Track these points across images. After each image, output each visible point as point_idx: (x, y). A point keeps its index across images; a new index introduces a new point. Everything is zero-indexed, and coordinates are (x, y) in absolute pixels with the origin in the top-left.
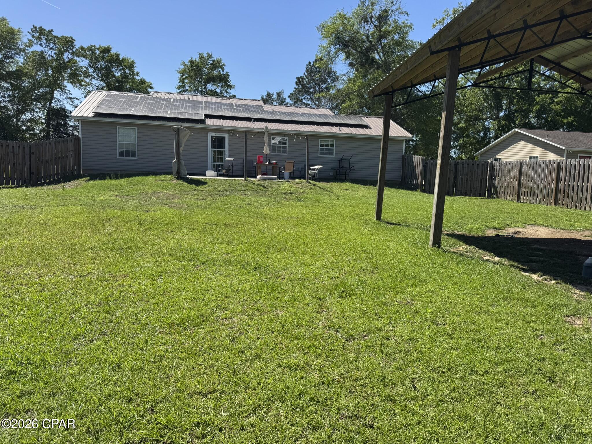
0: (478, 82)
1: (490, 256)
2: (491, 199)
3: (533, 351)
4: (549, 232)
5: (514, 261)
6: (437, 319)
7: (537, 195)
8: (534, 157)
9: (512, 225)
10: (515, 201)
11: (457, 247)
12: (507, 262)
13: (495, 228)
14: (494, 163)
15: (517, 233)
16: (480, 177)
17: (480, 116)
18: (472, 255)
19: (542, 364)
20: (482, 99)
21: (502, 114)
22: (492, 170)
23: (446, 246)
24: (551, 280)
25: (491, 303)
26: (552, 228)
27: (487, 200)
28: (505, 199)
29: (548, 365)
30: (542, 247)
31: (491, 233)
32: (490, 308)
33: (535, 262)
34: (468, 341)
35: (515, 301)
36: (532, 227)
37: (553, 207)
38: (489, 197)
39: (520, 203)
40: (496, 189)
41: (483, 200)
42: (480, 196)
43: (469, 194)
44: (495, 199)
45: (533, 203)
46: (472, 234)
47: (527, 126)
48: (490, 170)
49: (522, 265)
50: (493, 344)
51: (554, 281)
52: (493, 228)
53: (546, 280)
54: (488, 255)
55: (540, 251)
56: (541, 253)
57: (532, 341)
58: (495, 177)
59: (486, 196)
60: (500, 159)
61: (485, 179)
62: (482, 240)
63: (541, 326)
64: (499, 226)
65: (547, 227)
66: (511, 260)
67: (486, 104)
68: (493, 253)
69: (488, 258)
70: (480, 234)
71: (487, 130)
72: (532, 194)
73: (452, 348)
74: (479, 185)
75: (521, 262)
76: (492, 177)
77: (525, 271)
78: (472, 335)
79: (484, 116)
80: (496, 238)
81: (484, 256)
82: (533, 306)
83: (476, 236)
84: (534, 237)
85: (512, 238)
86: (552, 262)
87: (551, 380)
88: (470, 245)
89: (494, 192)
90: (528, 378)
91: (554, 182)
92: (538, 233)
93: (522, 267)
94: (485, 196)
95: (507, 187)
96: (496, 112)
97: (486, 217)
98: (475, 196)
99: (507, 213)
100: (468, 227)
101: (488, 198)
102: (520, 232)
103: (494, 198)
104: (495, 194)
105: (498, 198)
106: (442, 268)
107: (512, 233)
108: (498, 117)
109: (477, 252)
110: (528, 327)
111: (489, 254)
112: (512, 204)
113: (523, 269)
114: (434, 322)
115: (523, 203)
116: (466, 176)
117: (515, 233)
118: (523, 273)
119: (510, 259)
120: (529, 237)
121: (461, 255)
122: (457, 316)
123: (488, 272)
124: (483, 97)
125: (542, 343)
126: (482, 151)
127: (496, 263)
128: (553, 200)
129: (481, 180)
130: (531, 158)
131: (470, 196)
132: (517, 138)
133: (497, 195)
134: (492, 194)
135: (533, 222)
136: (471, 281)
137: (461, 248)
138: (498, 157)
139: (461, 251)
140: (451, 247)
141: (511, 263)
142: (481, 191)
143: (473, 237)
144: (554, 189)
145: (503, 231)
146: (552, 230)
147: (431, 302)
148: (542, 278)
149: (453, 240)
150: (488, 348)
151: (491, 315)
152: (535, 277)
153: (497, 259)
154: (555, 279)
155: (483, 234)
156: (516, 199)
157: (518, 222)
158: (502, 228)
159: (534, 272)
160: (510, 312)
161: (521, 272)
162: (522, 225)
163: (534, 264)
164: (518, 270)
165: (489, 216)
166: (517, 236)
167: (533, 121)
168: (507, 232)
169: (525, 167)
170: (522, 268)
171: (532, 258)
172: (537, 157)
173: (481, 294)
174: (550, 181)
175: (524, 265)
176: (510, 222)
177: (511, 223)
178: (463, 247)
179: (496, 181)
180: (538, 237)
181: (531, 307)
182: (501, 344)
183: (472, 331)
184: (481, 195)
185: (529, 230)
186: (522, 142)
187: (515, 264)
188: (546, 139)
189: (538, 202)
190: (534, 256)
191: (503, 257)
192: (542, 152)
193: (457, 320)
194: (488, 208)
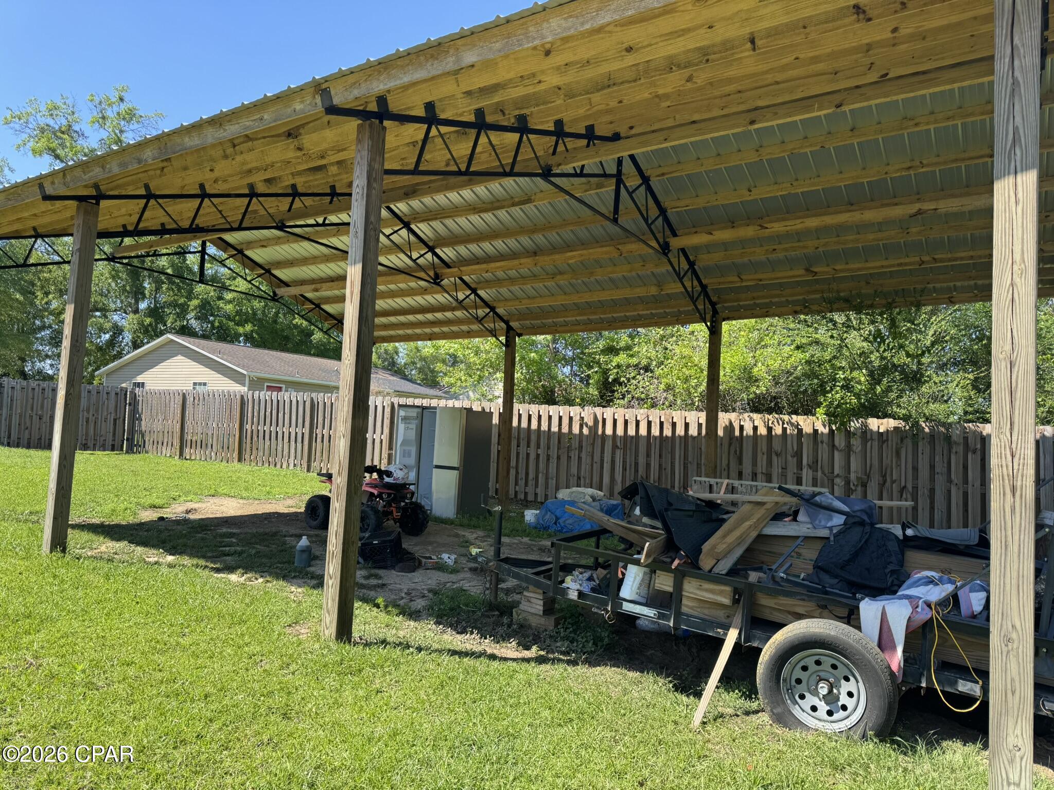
0: (117, 256)
1: (157, 555)
2: (135, 455)
3: (256, 686)
4: (239, 505)
5: (199, 557)
6: (94, 680)
7: (212, 445)
8: (200, 384)
9: (182, 499)
10: (177, 457)
11: (94, 546)
12: (187, 561)
13: (154, 507)
14: (137, 391)
15: (190, 511)
16: (113, 415)
17: (104, 304)
18: (126, 557)
19: (271, 700)
20: (107, 275)
21: (143, 306)
22: (134, 402)
23: (75, 547)
24: (257, 579)
25: (179, 630)
26: (242, 498)
27: (127, 457)
28: (159, 454)
29: (278, 700)
30: (234, 531)
31: (148, 516)
32: (181, 640)
33: (228, 555)
34: (160, 699)
35: (215, 620)
36: (213, 500)
37: (236, 465)
38: (130, 451)
39: (184, 461)
40: (143, 436)
41: (120, 456)
42: (113, 450)
43: (92, 446)
44: (141, 455)
45: (206, 460)
46: (116, 520)
47: (185, 331)
48: (130, 404)
49: (212, 562)
50: (198, 692)
51: (261, 580)
52: (151, 507)
53: (250, 580)
54: (153, 554)
55: (232, 537)
56: (234, 540)
57: (251, 672)
58: (140, 416)
59: (125, 449)
60: (143, 383)
61: (121, 419)
62: (136, 529)
63: (258, 649)
64: (158, 502)
65: (234, 497)
66: (194, 557)
67: (113, 285)
68: (163, 549)
69: (156, 559)
70: (131, 520)
71: (118, 331)
72: (202, 445)
73: (135, 718)
74: (111, 430)
75: (210, 557)
76: (135, 416)
77: (218, 570)
78: (163, 688)
79: (113, 306)
80: (160, 523)
81: (148, 557)
82: (242, 622)
83: (124, 523)
84: (218, 516)
85: (186, 521)
86: (254, 552)
87: (285, 716)
88: (118, 540)
89: (138, 441)
90: (258, 724)
91: (237, 426)
92: (223, 508)
93: (212, 565)
94: (122, 449)
95: (161, 434)
96: (133, 301)
97: (135, 488)
98: (104, 450)
99: (168, 479)
100: (108, 508)
101: (127, 452)
102: (195, 510)
103: (140, 453)
104: (140, 446)
105: (147, 452)
106: (78, 588)
107: (182, 512)
108: (136, 311)
109: (134, 551)
110: (242, 654)
111: (155, 552)
112: (173, 462)
113: (215, 568)
114: (91, 686)
115: (190, 459)
116: (85, 413)
117: (188, 512)
118: (215, 575)
119: (192, 555)
120: (211, 516)
121: (110, 560)
122: (128, 665)
123: (163, 582)
124: (110, 273)
125: (265, 671)
126: (109, 369)
127: (171, 566)
128: (236, 455)
129: (115, 420)
130: (195, 384)
131: (94, 450)
132: (171, 350)
133: (144, 447)
134: (135, 445)
135: (212, 492)
136: (137, 603)
137: (103, 548)
138: (139, 379)
139: (105, 553)
140: (83, 548)
141: (195, 561)
142: (114, 440)
143: (118, 526)
144: (237, 436)
145: (168, 510)
146: (241, 501)
147: (74, 653)
148: (244, 578)
149: (85, 536)
150: (192, 701)
151: (184, 649)
152: (234, 577)
153: (170, 558)
154: (262, 577)
155: (134, 518)
156: (178, 453)
157: (189, 492)
158: (166, 506)
159: (230, 569)
160: (211, 639)
161: (212, 573)
162: (196, 498)
163: (228, 558)
164: (207, 572)
165: (139, 486)
166: (192, 517)
167: (194, 323)
168: (174, 511)
169: (190, 400)
170: (212, 568)
171: (224, 549)
172: (205, 384)
173: (160, 620)
174: (231, 425)
175: (215, 563)
176: (177, 494)
177: (180, 496)
178: (107, 546)
179: (143, 423)
180: (224, 515)
181: (240, 624)
182: (209, 689)
183: (162, 682)
184: (115, 447)
185: (209, 504)
186: (180, 357)
187: (202, 562)
188: (218, 357)
189: (213, 458)
190: (224, 546)
191: (181, 554)
192: (212, 376)
193: (131, 671)
194: (132, 471)
